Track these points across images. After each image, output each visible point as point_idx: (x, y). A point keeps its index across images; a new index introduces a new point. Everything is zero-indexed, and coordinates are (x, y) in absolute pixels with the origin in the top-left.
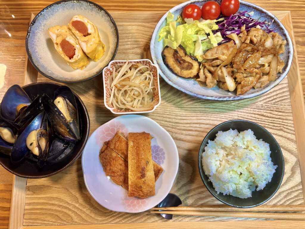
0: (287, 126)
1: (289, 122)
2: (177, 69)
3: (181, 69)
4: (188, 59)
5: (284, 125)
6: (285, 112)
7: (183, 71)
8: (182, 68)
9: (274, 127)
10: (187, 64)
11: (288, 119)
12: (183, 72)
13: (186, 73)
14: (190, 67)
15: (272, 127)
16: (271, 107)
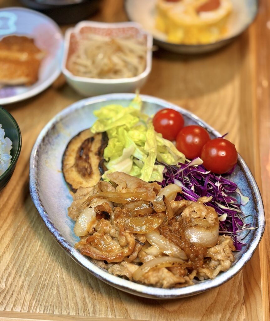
0: (5, 297)
1: (10, 302)
2: (71, 161)
3: (74, 165)
4: (94, 161)
5: (7, 293)
6: (34, 300)
7: (74, 169)
8: (76, 165)
9: (7, 275)
10: (87, 165)
11: (18, 302)
12: (72, 171)
13: (74, 176)
14: (86, 173)
15: (8, 272)
16: (48, 275)
